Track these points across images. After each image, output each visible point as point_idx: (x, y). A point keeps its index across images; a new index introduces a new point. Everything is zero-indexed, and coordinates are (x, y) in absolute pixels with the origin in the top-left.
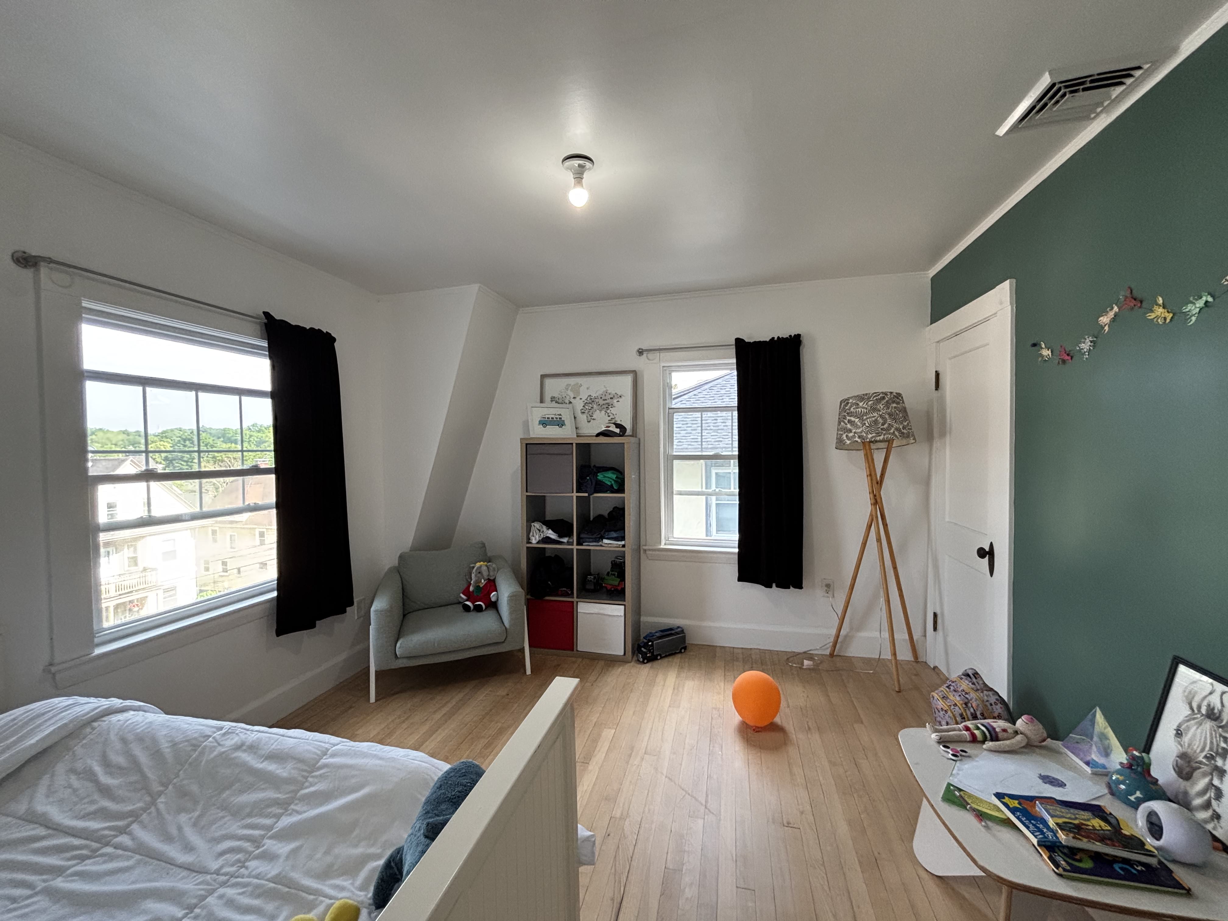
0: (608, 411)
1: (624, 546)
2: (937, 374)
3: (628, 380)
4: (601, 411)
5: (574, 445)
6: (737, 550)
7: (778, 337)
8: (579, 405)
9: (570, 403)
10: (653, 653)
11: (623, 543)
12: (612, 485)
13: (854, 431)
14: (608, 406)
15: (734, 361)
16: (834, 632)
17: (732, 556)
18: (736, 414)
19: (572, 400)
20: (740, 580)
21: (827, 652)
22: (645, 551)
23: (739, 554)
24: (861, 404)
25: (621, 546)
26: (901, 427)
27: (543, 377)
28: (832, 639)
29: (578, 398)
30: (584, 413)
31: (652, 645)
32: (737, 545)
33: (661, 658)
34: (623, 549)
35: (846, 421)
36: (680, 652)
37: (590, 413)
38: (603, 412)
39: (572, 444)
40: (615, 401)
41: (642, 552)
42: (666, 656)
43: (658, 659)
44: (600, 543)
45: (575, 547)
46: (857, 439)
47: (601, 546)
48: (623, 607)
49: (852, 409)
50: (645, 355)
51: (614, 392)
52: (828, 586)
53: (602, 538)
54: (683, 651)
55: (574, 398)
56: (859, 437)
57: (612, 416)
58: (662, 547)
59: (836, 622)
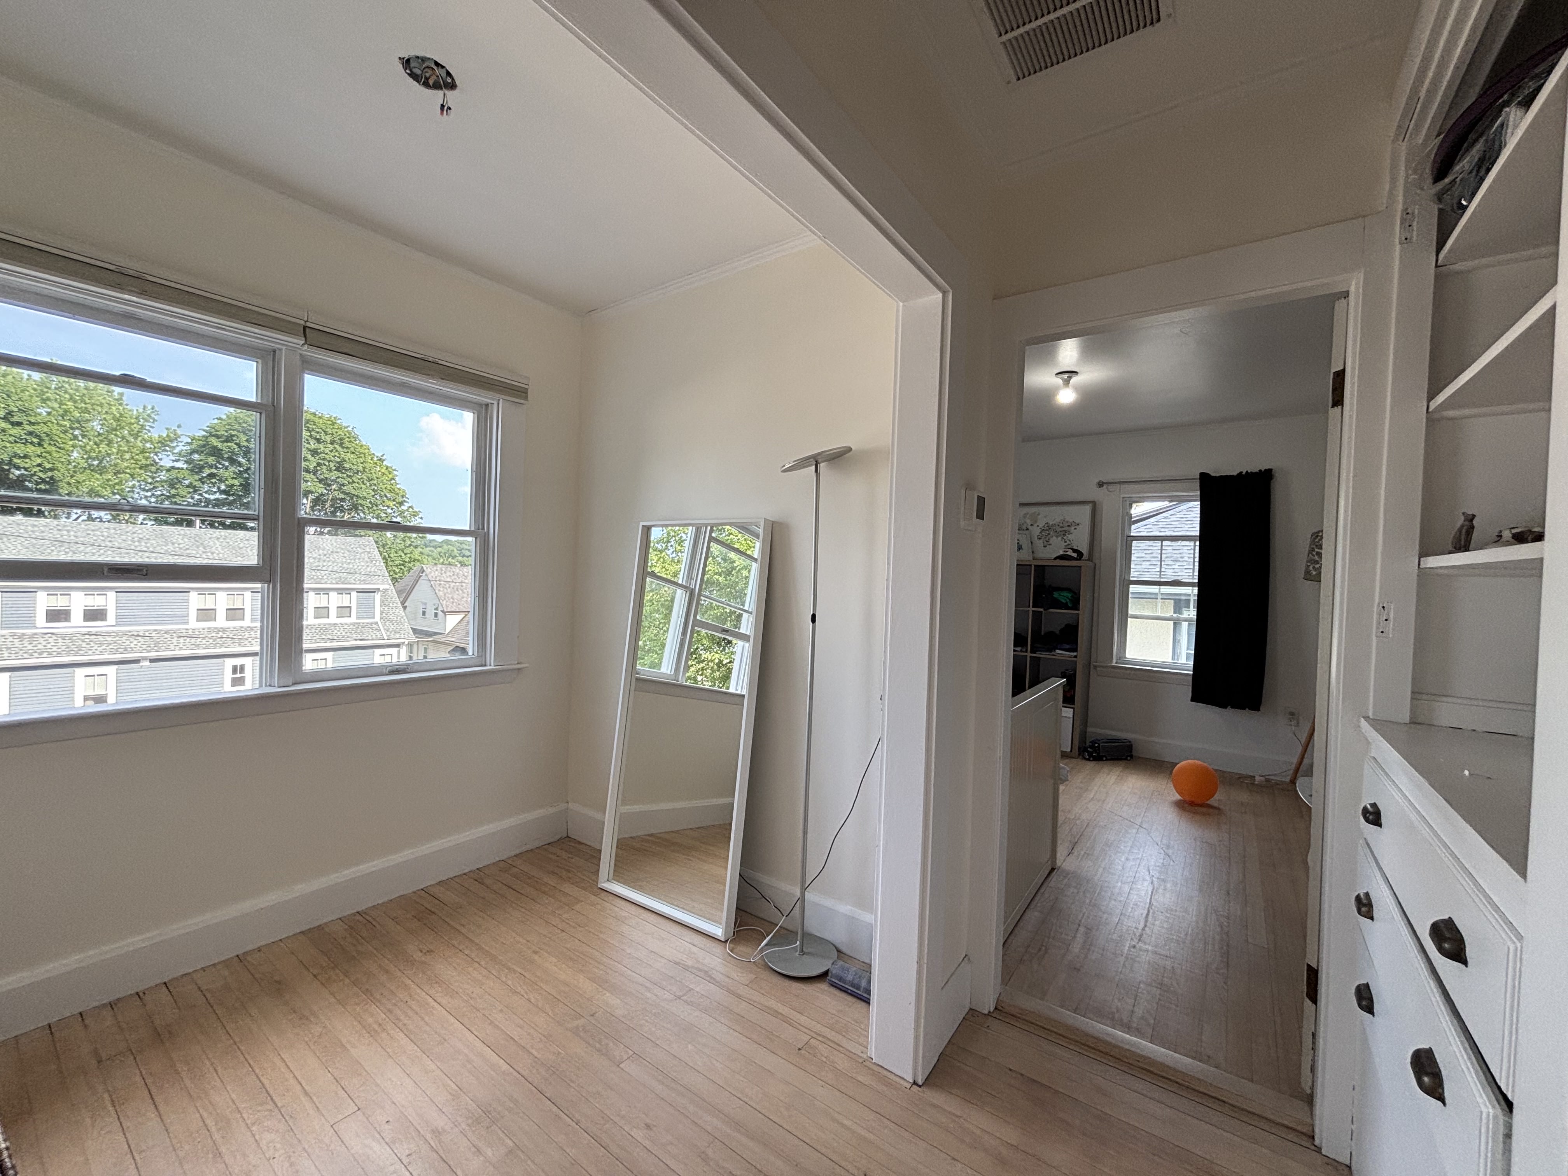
0: (1065, 538)
1: (1076, 657)
3: (1088, 509)
4: (1057, 537)
5: (1033, 566)
6: (1192, 673)
7: (1247, 472)
8: (1036, 531)
9: (1027, 529)
10: (1098, 754)
11: (1075, 654)
12: (1067, 603)
14: (1065, 533)
15: (1198, 493)
16: (1295, 760)
17: (1186, 678)
18: (1198, 543)
19: (1029, 527)
20: (1192, 700)
21: (1288, 779)
22: (1095, 667)
23: (1193, 675)
25: (1073, 656)
28: (1293, 766)
29: (1036, 525)
30: (1040, 539)
31: (1098, 747)
33: (1107, 760)
34: (1075, 659)
35: (1314, 553)
36: (1126, 759)
37: (1047, 539)
38: (1060, 538)
39: (1031, 565)
40: (1073, 528)
41: (1092, 666)
42: (1111, 759)
43: (1103, 760)
44: (1053, 653)
45: (1029, 654)
47: (1053, 655)
48: (1072, 710)
50: (1105, 486)
51: (1071, 521)
52: (1292, 714)
53: (1054, 649)
54: (1129, 758)
55: (1032, 525)
57: (1068, 542)
58: (1113, 664)
59: (1300, 749)
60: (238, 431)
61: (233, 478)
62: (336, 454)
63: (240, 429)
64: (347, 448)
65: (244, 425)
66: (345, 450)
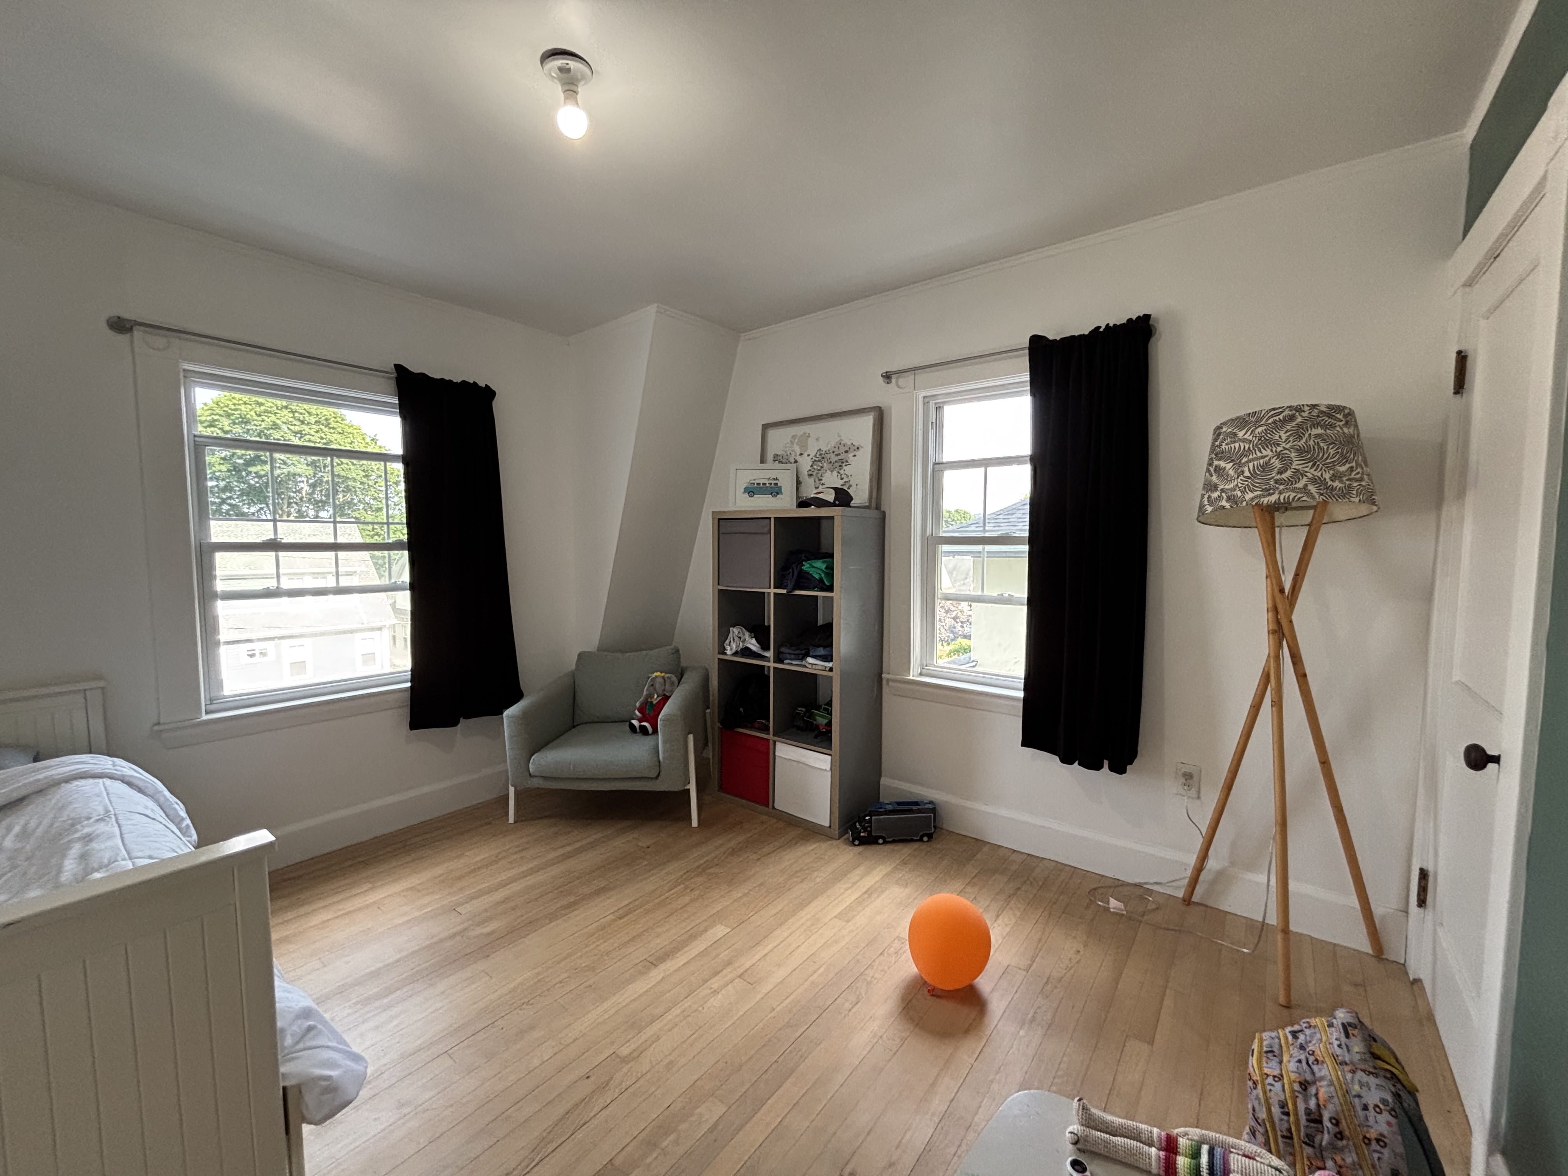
0: (842, 472)
1: (831, 670)
2: (1462, 359)
3: (868, 421)
4: (832, 471)
5: (772, 520)
6: (1021, 694)
7: (1108, 325)
8: (805, 464)
9: (796, 462)
10: (870, 833)
11: (830, 665)
12: (821, 580)
13: (1222, 487)
14: (842, 463)
15: (1027, 378)
16: (1192, 860)
17: (1015, 703)
18: (1029, 468)
19: (798, 458)
20: (1025, 744)
21: (1180, 894)
22: (888, 680)
23: (1026, 700)
24: (1241, 434)
25: (827, 669)
26: (1327, 476)
27: (766, 427)
28: (1189, 873)
29: (805, 455)
30: (811, 475)
31: (870, 821)
32: (1022, 686)
33: (885, 842)
34: (830, 674)
36: (921, 840)
37: (820, 475)
38: (835, 473)
39: (770, 518)
40: (851, 455)
41: (884, 682)
42: (894, 842)
43: (877, 843)
44: (804, 663)
45: (772, 665)
46: (1224, 503)
47: (805, 666)
48: (829, 757)
49: (1224, 446)
50: (893, 380)
51: (849, 443)
52: (1188, 776)
53: (807, 655)
54: (925, 839)
55: (801, 454)
56: (1229, 499)
57: (846, 479)
58: (911, 677)
59: (1198, 843)
60: (220, 415)
61: (220, 464)
62: (323, 435)
63: (221, 412)
64: (333, 428)
65: (226, 409)
66: (332, 431)
